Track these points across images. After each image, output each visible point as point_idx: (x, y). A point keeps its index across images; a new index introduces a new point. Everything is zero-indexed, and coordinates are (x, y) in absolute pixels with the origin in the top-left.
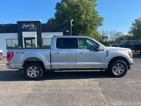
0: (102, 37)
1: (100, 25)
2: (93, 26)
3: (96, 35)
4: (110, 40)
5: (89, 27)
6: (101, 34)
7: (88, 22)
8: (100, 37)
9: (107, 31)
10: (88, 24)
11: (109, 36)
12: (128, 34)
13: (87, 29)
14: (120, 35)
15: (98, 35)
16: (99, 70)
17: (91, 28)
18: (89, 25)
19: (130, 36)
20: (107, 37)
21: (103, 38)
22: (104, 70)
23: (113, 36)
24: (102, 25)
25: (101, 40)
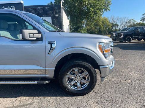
0: (111, 25)
1: (107, 10)
2: (98, 11)
3: (105, 22)
4: (120, 28)
5: (93, 12)
6: (111, 21)
7: (91, 6)
8: (109, 25)
9: (118, 18)
10: (91, 8)
11: (119, 24)
12: (140, 21)
13: (90, 15)
14: (132, 22)
15: (107, 22)
16: (36, 82)
17: (95, 13)
18: (93, 10)
19: (143, 23)
20: (117, 25)
21: (113, 25)
22: (47, 82)
23: (124, 23)
24: (109, 10)
25: (110, 28)
